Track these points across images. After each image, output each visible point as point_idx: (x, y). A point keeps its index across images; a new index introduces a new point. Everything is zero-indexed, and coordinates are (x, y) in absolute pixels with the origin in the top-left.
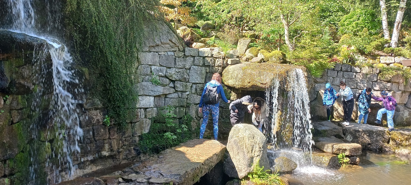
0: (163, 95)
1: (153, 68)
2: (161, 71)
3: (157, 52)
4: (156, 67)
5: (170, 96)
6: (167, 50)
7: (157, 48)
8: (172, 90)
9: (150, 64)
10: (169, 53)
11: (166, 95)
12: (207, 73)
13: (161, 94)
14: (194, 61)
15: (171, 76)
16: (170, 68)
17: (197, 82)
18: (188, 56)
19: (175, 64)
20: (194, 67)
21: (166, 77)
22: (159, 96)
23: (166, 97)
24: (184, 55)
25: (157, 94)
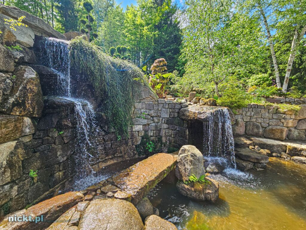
0: (147, 124)
1: (142, 110)
2: (146, 112)
3: (144, 102)
4: (143, 110)
5: (151, 125)
6: (149, 101)
7: (143, 100)
8: (152, 122)
9: (140, 108)
10: (150, 103)
11: (149, 124)
12: (170, 112)
13: (146, 124)
14: (163, 106)
15: (151, 114)
16: (151, 110)
17: (165, 117)
18: (160, 103)
19: (153, 108)
20: (163, 109)
21: (148, 115)
22: (145, 125)
23: (149, 125)
24: (158, 103)
25: (144, 124)
